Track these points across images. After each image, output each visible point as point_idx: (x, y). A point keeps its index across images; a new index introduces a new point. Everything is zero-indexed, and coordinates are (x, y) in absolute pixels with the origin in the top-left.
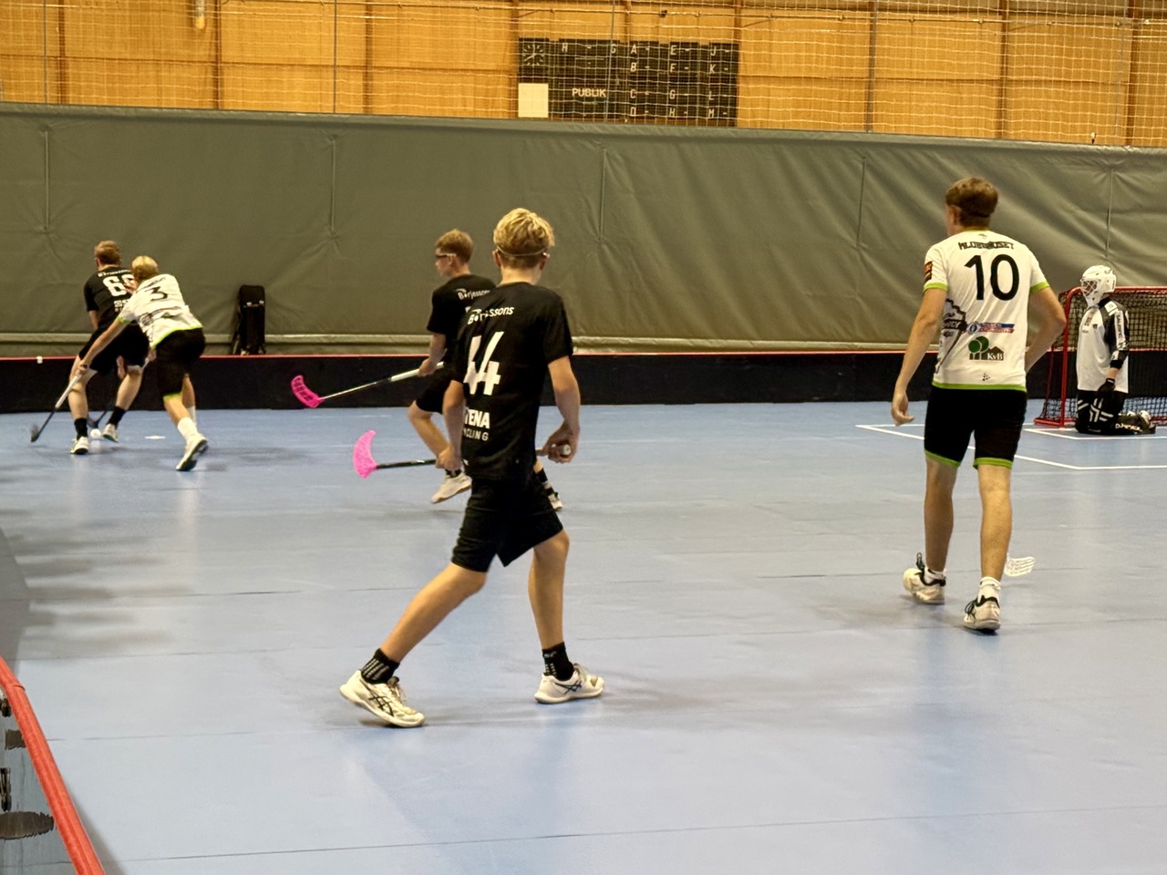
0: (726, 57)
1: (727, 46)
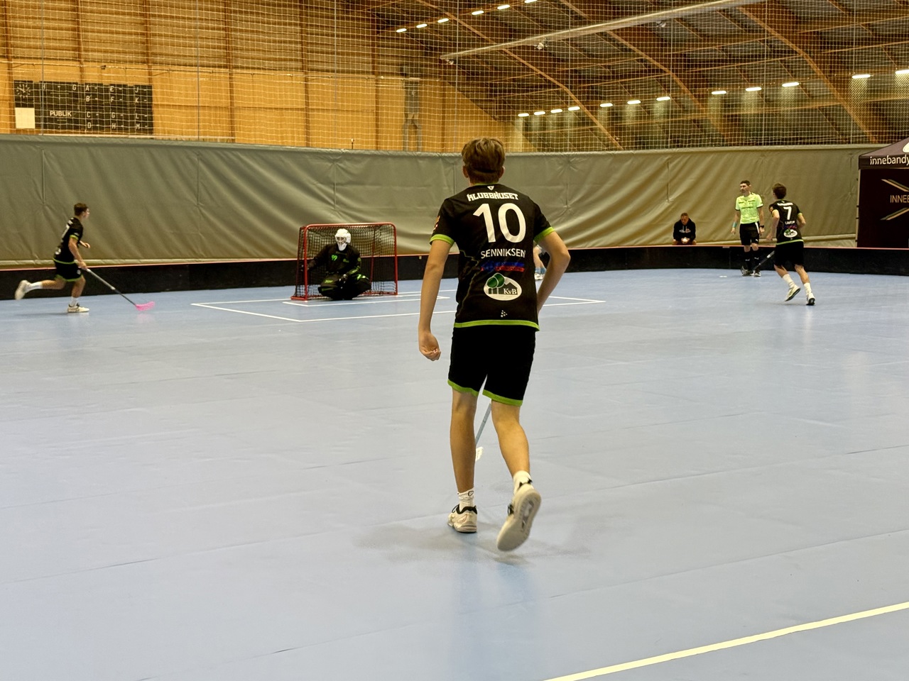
0: (144, 93)
1: (144, 87)
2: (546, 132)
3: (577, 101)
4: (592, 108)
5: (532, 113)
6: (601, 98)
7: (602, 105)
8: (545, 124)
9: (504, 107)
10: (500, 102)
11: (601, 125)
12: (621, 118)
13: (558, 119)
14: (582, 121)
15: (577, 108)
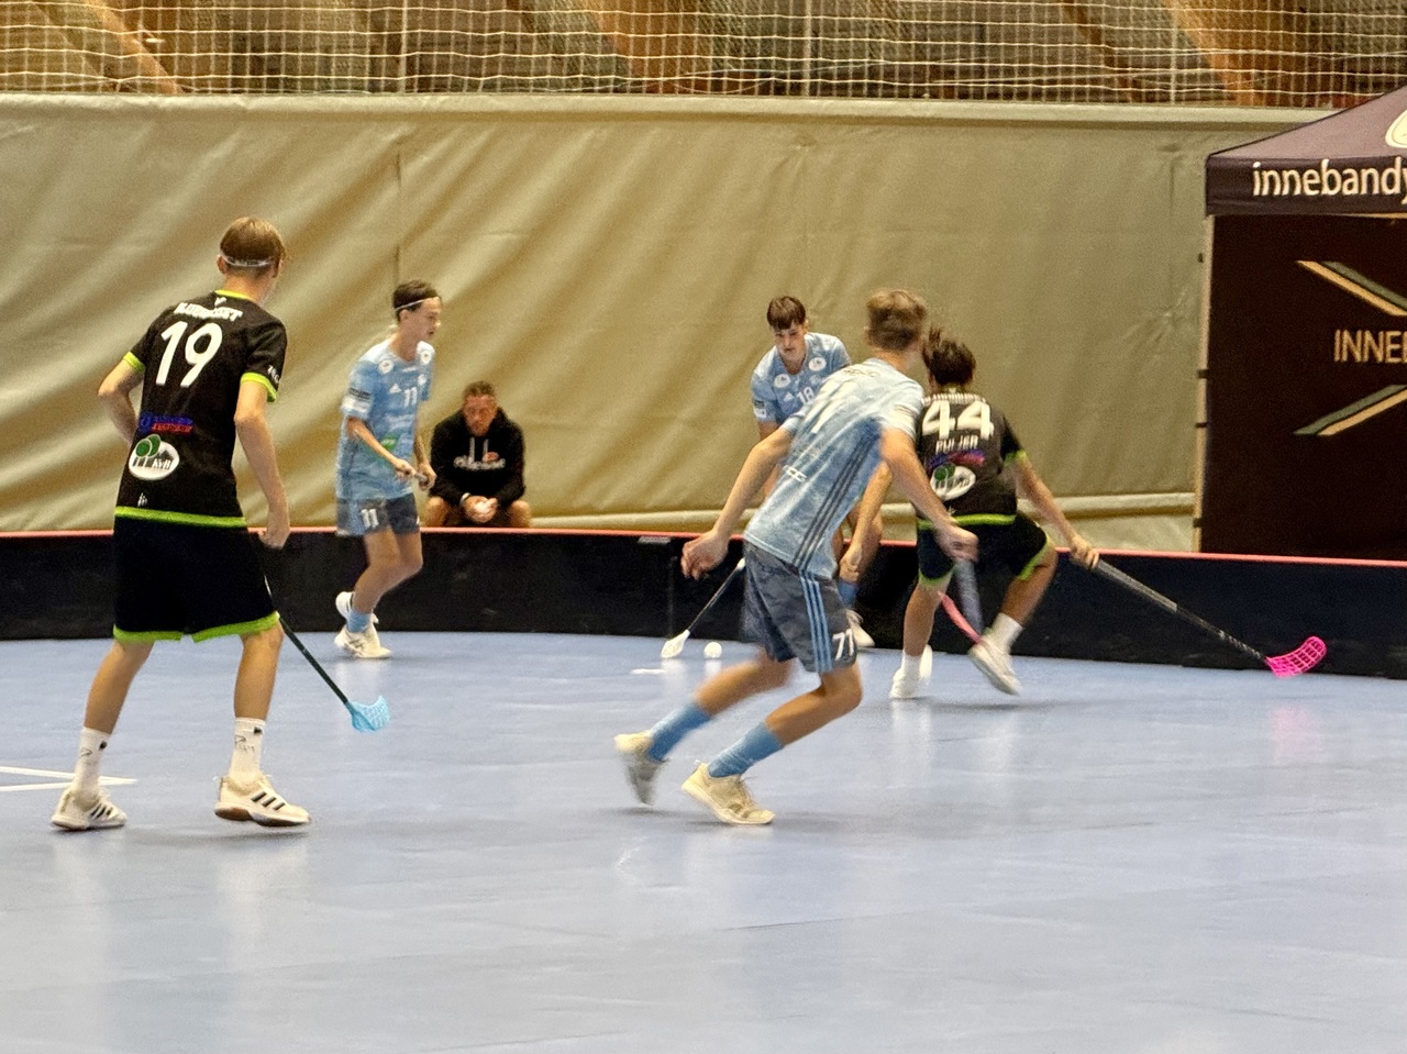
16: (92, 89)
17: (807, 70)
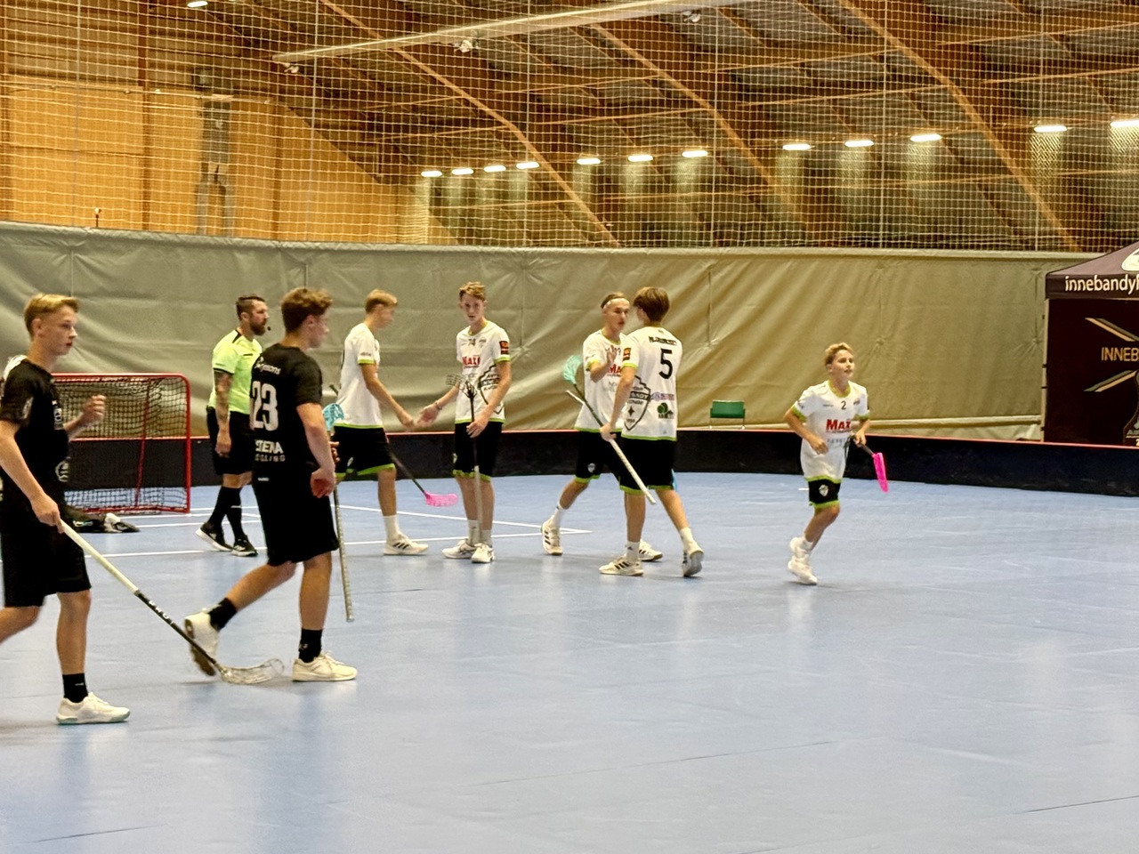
2: (475, 207)
3: (535, 152)
4: (562, 167)
5: (447, 172)
6: (578, 149)
7: (581, 161)
8: (472, 194)
9: (396, 159)
10: (387, 149)
11: (578, 199)
12: (616, 189)
13: (498, 184)
14: (543, 189)
15: (534, 165)
16: (583, 246)
17: (881, 237)
